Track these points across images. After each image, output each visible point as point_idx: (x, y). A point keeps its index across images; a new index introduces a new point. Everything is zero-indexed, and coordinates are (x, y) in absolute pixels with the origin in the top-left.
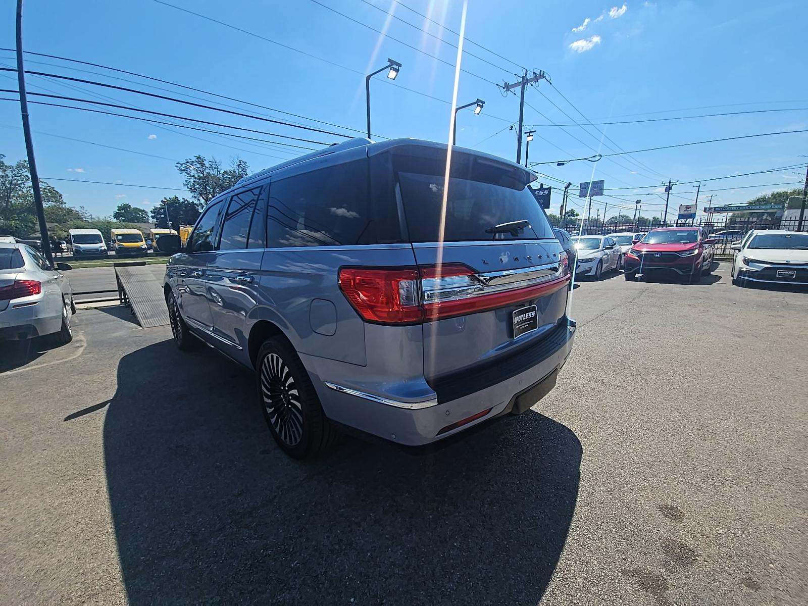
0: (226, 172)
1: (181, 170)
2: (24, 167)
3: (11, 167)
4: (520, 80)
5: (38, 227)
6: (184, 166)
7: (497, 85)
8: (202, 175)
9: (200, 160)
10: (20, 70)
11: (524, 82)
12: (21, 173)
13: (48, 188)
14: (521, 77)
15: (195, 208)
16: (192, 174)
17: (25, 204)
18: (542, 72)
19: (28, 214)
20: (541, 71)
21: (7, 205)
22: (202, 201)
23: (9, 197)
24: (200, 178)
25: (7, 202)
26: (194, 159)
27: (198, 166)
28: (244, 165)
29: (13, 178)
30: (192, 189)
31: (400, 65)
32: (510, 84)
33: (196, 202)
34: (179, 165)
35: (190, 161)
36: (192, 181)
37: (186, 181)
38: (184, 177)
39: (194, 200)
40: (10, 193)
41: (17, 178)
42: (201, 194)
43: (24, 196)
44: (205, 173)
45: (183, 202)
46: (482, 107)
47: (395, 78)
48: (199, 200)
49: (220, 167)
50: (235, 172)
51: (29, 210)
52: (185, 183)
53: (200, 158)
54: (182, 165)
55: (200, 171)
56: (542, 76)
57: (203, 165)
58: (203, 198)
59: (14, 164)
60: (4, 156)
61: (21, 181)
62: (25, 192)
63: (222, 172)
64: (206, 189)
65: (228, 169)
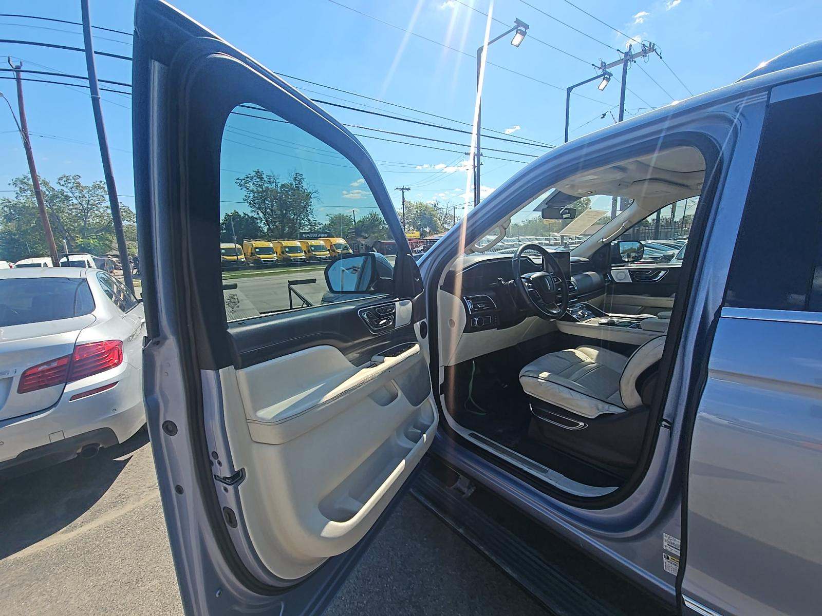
0: (283, 186)
1: (241, 186)
2: (100, 188)
3: (87, 187)
4: (623, 56)
5: (115, 245)
6: (243, 181)
7: (593, 65)
8: (261, 190)
9: (259, 174)
10: (88, 50)
11: (629, 57)
12: (97, 193)
13: (123, 208)
14: (622, 53)
15: (254, 222)
16: (251, 189)
17: (102, 223)
18: (652, 44)
19: (105, 233)
20: (650, 43)
21: (85, 224)
22: (261, 215)
23: (87, 217)
24: (258, 192)
25: (85, 221)
26: (254, 174)
27: (258, 180)
28: (300, 178)
29: (90, 199)
30: (251, 204)
31: (527, 27)
32: (607, 63)
33: (256, 216)
34: (239, 181)
35: (249, 176)
36: (251, 195)
37: (246, 196)
38: (244, 192)
39: (253, 215)
40: (88, 213)
41: (94, 199)
42: (259, 208)
43: (102, 216)
44: (264, 187)
45: (244, 217)
46: (608, 80)
47: (519, 44)
48: (258, 214)
49: (278, 181)
50: (291, 185)
51: (107, 229)
52: (245, 198)
53: (259, 172)
54: (241, 180)
55: (259, 185)
56: (652, 48)
57: (262, 179)
58: (262, 212)
59: (90, 185)
60: (80, 177)
61: (97, 201)
62: (102, 212)
63: (279, 185)
64: (265, 204)
65: (286, 182)
